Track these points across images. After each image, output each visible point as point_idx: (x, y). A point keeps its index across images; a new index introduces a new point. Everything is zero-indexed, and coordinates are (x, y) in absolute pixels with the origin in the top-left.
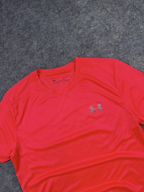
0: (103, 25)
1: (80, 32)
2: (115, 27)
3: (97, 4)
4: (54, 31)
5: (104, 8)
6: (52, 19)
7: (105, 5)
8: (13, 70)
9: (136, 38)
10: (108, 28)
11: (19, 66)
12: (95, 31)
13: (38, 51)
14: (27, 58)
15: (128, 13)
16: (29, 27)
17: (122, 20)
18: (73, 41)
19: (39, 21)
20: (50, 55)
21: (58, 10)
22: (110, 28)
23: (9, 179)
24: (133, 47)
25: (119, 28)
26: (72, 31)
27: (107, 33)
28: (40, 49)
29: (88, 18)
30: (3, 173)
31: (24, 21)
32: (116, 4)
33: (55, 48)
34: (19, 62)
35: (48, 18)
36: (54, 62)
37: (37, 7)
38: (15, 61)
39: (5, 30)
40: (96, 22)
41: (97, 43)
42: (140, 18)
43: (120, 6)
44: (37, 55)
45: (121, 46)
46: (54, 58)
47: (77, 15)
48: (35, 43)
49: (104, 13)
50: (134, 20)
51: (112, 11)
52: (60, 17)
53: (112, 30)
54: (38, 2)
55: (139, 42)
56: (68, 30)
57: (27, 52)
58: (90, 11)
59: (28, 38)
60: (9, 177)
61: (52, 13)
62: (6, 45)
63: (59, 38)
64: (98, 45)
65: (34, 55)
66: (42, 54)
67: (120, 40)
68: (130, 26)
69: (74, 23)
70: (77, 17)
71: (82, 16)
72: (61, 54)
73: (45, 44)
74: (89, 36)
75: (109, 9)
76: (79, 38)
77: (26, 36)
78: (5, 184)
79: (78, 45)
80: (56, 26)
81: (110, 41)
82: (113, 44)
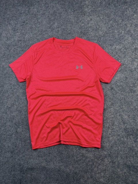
0: (96, 25)
1: (83, 25)
2: (102, 28)
3: (96, 13)
4: (69, 20)
5: (99, 16)
6: (69, 14)
7: (100, 15)
8: (40, 35)
9: (111, 36)
10: (98, 27)
11: (44, 34)
12: (91, 27)
13: (57, 28)
14: (49, 30)
15: (111, 22)
16: (55, 15)
17: (106, 25)
18: (77, 28)
19: (61, 13)
20: (62, 32)
21: (74, 10)
22: (99, 27)
23: (21, 92)
24: (108, 41)
25: (104, 29)
26: (78, 23)
27: (97, 30)
28: (58, 28)
29: (89, 19)
30: (18, 88)
31: (53, 11)
32: (106, 16)
33: (66, 29)
34: (44, 31)
35: (67, 12)
36: (64, 36)
37: (62, 5)
38: (42, 30)
39: (41, 12)
40: (92, 22)
41: (90, 33)
42: (116, 27)
43: (108, 17)
44: (55, 30)
45: (102, 38)
46: (64, 35)
47: (83, 15)
48: (56, 24)
49: (98, 18)
50: (113, 26)
51: (103, 19)
52: (74, 14)
53: (100, 28)
54: (64, 3)
55: (112, 39)
56: (76, 22)
57: (50, 27)
58: (91, 16)
59: (53, 20)
60: (21, 91)
61: (70, 11)
62: (39, 20)
63: (70, 25)
64: (90, 35)
65: (53, 30)
66: (58, 30)
67: (102, 35)
68: (110, 30)
69: (81, 20)
70: (83, 17)
71: (86, 17)
72: (69, 33)
73: (61, 26)
74: (86, 28)
75: (101, 18)
76: (81, 28)
77: (52, 19)
78: (18, 94)
79: (79, 32)
80: (70, 18)
81: (97, 34)
82: (98, 36)
